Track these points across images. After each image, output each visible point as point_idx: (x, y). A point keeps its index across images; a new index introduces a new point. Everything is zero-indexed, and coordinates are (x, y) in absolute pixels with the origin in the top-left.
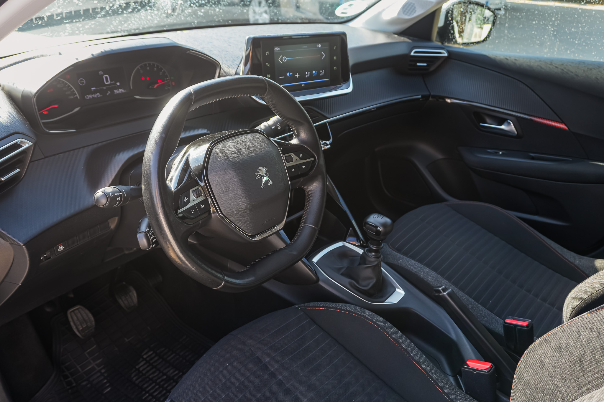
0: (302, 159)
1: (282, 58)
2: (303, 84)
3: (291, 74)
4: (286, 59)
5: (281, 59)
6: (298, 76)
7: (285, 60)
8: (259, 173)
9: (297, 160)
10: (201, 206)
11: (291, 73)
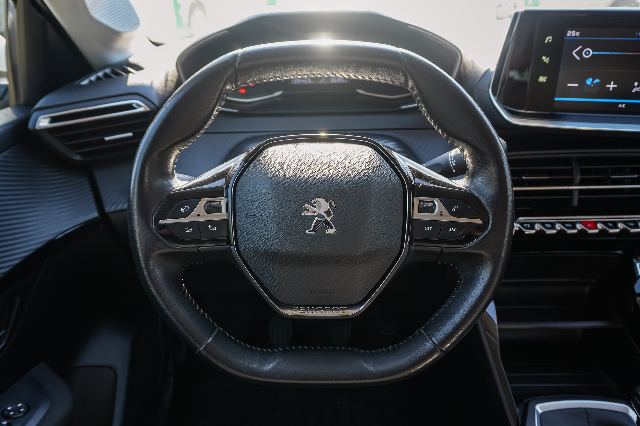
0: (453, 214)
1: (581, 50)
2: (622, 103)
3: (597, 83)
4: (591, 53)
5: (579, 53)
6: (613, 88)
7: (586, 54)
8: (313, 207)
9: (441, 212)
10: (210, 227)
11: (597, 81)
